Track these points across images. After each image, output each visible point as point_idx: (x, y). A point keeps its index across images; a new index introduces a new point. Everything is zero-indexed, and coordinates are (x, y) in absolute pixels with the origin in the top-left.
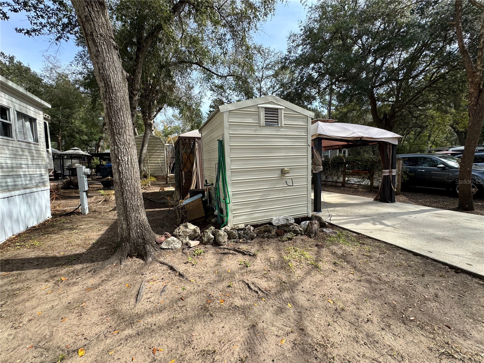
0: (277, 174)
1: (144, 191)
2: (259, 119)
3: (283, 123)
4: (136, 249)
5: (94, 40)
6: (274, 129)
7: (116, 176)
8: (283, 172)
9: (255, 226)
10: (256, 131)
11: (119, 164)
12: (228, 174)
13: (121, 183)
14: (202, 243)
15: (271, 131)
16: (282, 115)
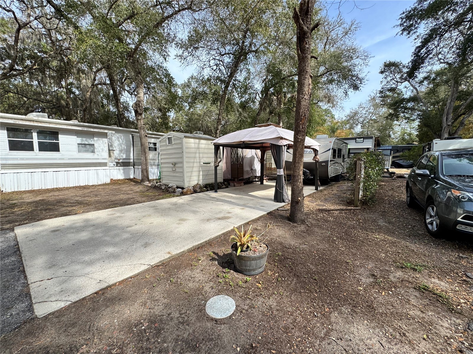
15: (170, 147)
16: (173, 140)
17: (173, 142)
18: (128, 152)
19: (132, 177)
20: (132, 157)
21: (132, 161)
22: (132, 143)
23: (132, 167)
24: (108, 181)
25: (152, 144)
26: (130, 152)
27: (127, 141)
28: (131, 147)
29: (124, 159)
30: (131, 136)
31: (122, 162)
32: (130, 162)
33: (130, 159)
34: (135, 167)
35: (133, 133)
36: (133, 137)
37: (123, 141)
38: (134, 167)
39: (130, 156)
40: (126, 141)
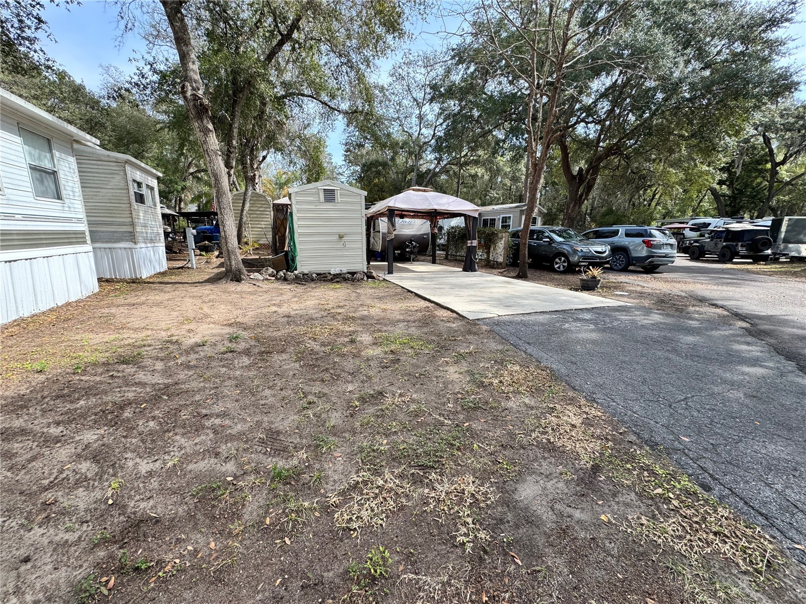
0: (336, 238)
1: (243, 257)
2: (319, 197)
3: (339, 200)
4: (235, 277)
5: (208, 154)
6: (332, 204)
7: (223, 234)
8: (341, 237)
9: (318, 274)
10: (316, 206)
11: (224, 226)
12: (296, 236)
13: (226, 237)
14: (276, 279)
15: (329, 206)
16: (338, 194)
17: (338, 198)
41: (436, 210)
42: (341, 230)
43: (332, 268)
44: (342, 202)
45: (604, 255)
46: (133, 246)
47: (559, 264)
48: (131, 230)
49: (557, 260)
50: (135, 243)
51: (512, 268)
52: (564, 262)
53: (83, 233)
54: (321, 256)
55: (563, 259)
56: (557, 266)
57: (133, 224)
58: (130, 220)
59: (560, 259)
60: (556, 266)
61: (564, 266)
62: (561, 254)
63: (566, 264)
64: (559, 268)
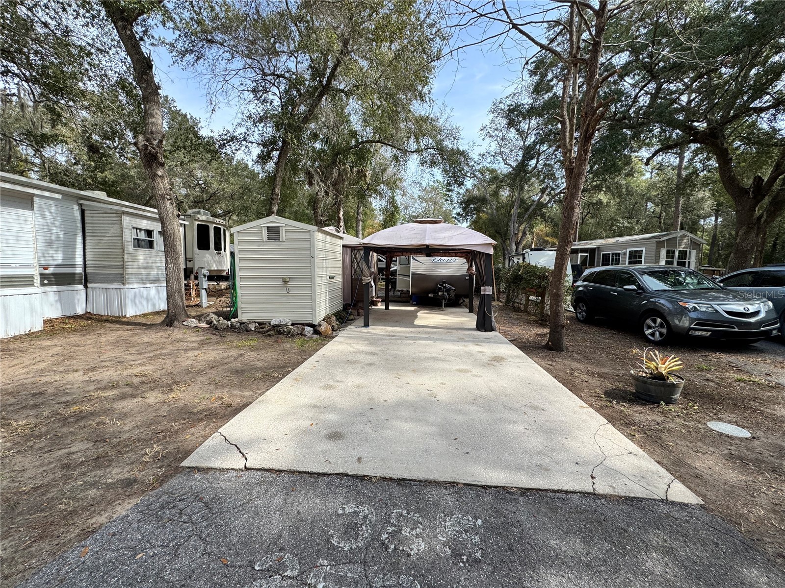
0: (280, 282)
2: (262, 236)
3: (284, 238)
6: (276, 242)
9: (260, 324)
10: (259, 245)
14: (210, 326)
15: (273, 245)
16: (283, 232)
17: (283, 236)
18: (69, 248)
19: (80, 311)
20: (79, 261)
21: (79, 270)
22: (79, 225)
23: (81, 287)
24: (39, 326)
25: (143, 232)
26: (74, 247)
27: (67, 220)
28: (76, 235)
29: (58, 266)
30: (76, 207)
31: (53, 274)
32: (74, 274)
33: (74, 266)
34: (89, 285)
35: (82, 202)
36: (83, 212)
37: (55, 219)
38: (86, 287)
39: (74, 258)
40: (63, 221)
41: (427, 246)
42: (286, 273)
43: (274, 317)
44: (288, 241)
45: (753, 320)
46: (121, 286)
47: (653, 329)
48: (121, 272)
49: (649, 322)
50: (124, 284)
51: (586, 328)
52: (661, 325)
53: (32, 277)
54: (264, 303)
55: (659, 320)
56: (650, 331)
57: (123, 267)
58: (122, 263)
59: (654, 321)
60: (648, 332)
61: (661, 334)
62: (655, 312)
63: (664, 331)
64: (653, 334)
